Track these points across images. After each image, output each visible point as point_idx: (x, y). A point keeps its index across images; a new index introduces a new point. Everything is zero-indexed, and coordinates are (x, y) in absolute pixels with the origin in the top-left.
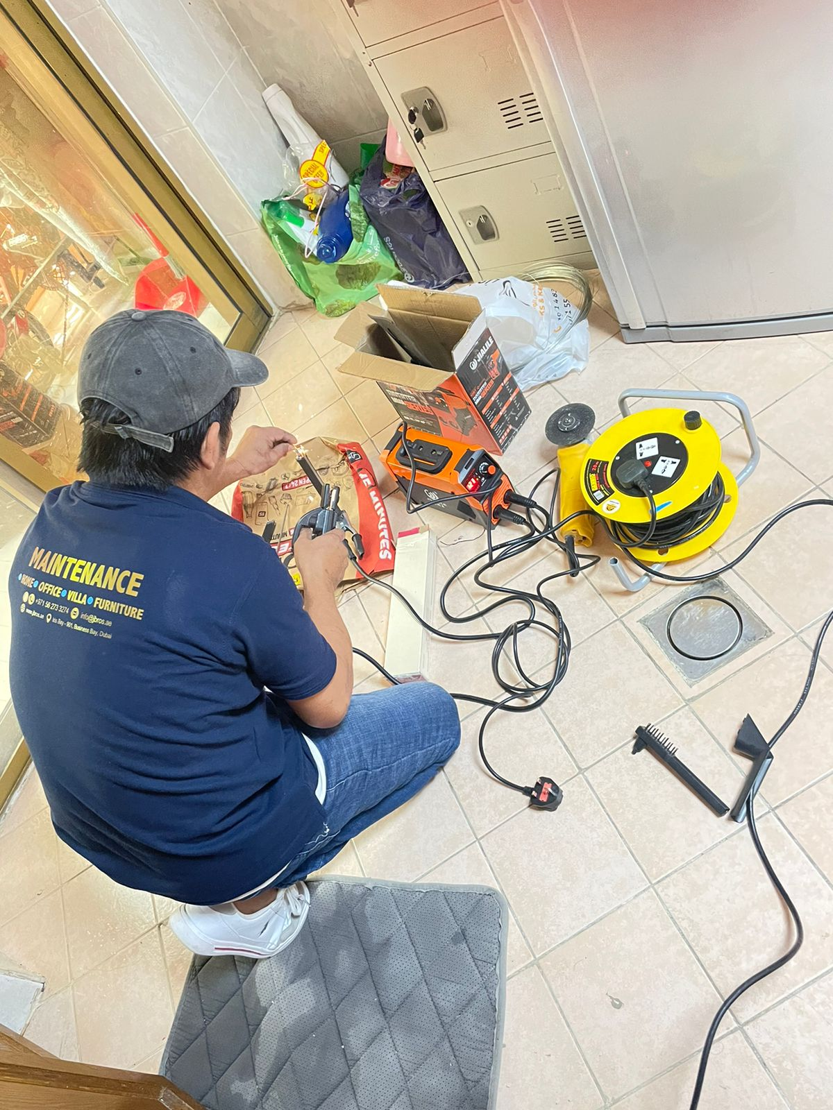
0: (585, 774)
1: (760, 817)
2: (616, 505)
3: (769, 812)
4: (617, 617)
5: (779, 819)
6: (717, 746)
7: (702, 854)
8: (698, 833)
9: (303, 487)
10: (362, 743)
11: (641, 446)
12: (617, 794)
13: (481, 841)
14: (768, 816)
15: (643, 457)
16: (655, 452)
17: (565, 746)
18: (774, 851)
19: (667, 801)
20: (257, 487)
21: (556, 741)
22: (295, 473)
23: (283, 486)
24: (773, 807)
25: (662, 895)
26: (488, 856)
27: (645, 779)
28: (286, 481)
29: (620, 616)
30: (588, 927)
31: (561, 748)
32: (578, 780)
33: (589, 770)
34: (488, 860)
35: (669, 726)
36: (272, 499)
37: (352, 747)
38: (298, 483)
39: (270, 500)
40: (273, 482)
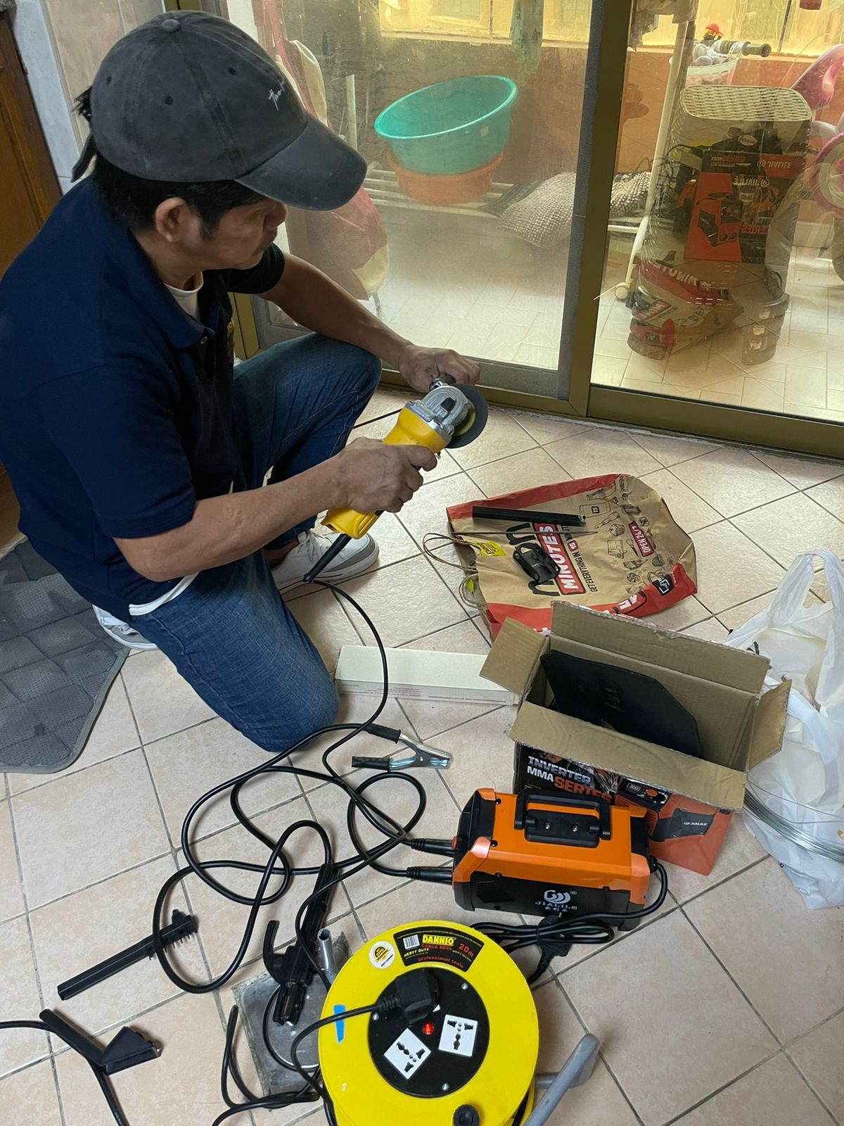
0: (171, 855)
1: (49, 1041)
2: (381, 962)
3: (51, 1052)
4: (357, 908)
5: (40, 1061)
6: (148, 1008)
7: (36, 970)
8: (58, 969)
9: (635, 544)
10: (207, 636)
11: (468, 1027)
12: (135, 886)
13: (140, 750)
14: (47, 1049)
15: (446, 1026)
16: (446, 1045)
17: (211, 836)
18: (9, 1047)
19: (106, 940)
20: (624, 495)
21: (218, 826)
22: (649, 531)
23: (634, 523)
24: (55, 1058)
25: (14, 922)
26: (122, 757)
27: (139, 920)
28: (639, 524)
29: (357, 911)
30: (16, 847)
31: (208, 831)
32: (166, 846)
33: (173, 861)
34: (119, 755)
35: (191, 954)
36: (616, 515)
37: (199, 626)
38: (641, 538)
39: (613, 513)
40: (635, 510)
